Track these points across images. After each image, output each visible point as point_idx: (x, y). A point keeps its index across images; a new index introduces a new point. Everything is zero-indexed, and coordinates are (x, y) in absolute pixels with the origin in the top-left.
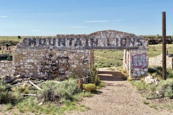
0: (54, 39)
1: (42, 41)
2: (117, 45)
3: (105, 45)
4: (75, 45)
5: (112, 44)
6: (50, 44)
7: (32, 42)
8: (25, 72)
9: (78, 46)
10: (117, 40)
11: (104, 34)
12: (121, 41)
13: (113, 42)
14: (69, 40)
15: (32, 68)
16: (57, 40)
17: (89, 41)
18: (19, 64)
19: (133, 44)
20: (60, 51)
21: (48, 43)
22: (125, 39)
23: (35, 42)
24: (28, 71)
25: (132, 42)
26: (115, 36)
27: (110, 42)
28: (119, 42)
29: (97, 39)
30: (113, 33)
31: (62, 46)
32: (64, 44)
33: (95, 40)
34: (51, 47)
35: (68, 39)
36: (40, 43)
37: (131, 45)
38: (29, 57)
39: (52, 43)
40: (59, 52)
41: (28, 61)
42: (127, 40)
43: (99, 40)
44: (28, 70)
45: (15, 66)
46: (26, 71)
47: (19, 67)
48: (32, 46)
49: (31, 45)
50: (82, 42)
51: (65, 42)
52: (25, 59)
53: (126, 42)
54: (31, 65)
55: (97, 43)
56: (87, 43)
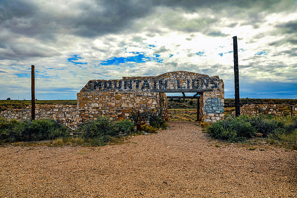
0: (120, 82)
1: (107, 83)
2: (188, 87)
3: (175, 88)
4: (142, 88)
5: (183, 86)
6: (115, 86)
7: (98, 85)
8: (90, 117)
9: (146, 89)
10: (188, 82)
11: (174, 75)
12: (193, 83)
13: (184, 84)
15: (97, 113)
16: (123, 83)
17: (158, 84)
18: (83, 108)
19: (207, 86)
20: (126, 94)
21: (113, 86)
22: (198, 81)
23: (100, 86)
25: (205, 84)
26: (186, 77)
27: (181, 84)
28: (190, 84)
29: (166, 80)
30: (183, 74)
31: (128, 88)
32: (131, 88)
33: (164, 82)
34: (117, 91)
35: (134, 82)
36: (105, 87)
37: (204, 87)
38: (94, 101)
39: (118, 86)
41: (93, 105)
42: (200, 82)
43: (169, 83)
44: (92, 115)
45: (80, 111)
47: (84, 111)
48: (98, 89)
49: (96, 89)
50: (150, 84)
51: (131, 85)
52: (90, 103)
53: (198, 83)
54: (96, 110)
55: (166, 85)
56: (155, 85)
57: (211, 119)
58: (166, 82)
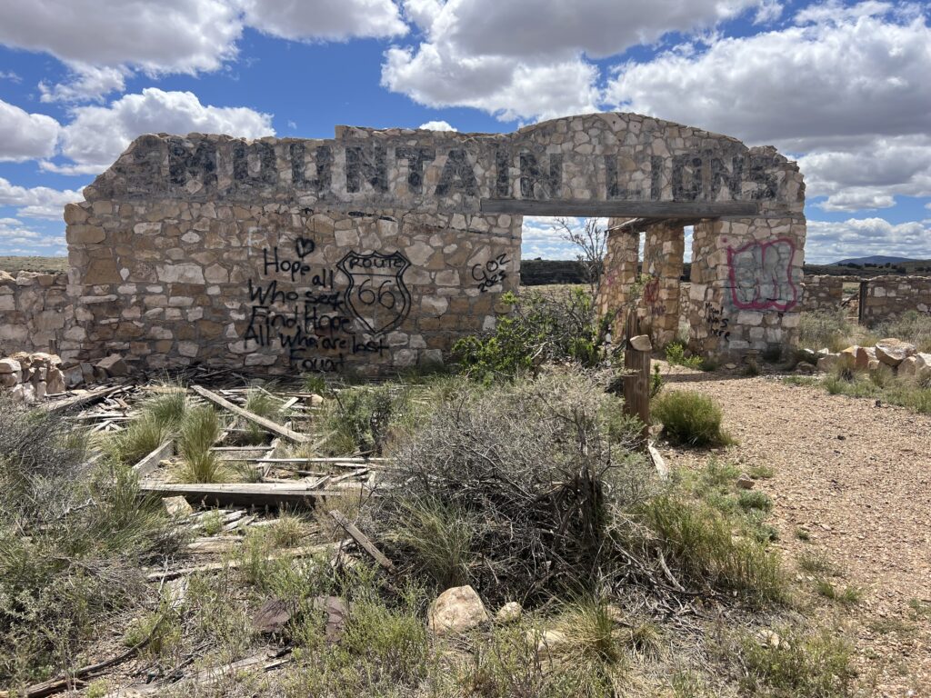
0: (324, 152)
1: (249, 158)
2: (656, 192)
3: (595, 193)
4: (442, 190)
5: (632, 186)
6: (297, 176)
7: (194, 164)
8: (153, 341)
9: (457, 197)
10: (657, 166)
11: (593, 132)
12: (677, 171)
13: (638, 175)
14: (405, 162)
15: (195, 314)
16: (340, 159)
17: (515, 171)
18: (112, 290)
19: (734, 188)
20: (359, 220)
21: (287, 175)
22: (697, 162)
23: (210, 167)
24: (168, 334)
25: (727, 179)
26: (647, 144)
27: (622, 178)
28: (665, 179)
29: (553, 156)
30: (635, 127)
31: (367, 189)
32: (379, 182)
33: (544, 163)
34: (307, 198)
35: (399, 155)
36: (240, 174)
37: (724, 194)
38: (177, 253)
39: (311, 172)
40: (354, 225)
41: (170, 274)
42: (707, 171)
43: (568, 168)
44: (171, 325)
45: (89, 306)
46: (157, 331)
47: (114, 307)
48: (194, 186)
49: (182, 183)
50: (479, 171)
51: (383, 172)
52: (152, 264)
53: (697, 176)
54: (188, 300)
55: (554, 178)
56: (503, 177)
57: (745, 334)
58: (557, 162)
